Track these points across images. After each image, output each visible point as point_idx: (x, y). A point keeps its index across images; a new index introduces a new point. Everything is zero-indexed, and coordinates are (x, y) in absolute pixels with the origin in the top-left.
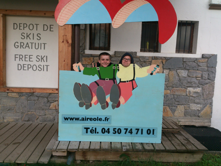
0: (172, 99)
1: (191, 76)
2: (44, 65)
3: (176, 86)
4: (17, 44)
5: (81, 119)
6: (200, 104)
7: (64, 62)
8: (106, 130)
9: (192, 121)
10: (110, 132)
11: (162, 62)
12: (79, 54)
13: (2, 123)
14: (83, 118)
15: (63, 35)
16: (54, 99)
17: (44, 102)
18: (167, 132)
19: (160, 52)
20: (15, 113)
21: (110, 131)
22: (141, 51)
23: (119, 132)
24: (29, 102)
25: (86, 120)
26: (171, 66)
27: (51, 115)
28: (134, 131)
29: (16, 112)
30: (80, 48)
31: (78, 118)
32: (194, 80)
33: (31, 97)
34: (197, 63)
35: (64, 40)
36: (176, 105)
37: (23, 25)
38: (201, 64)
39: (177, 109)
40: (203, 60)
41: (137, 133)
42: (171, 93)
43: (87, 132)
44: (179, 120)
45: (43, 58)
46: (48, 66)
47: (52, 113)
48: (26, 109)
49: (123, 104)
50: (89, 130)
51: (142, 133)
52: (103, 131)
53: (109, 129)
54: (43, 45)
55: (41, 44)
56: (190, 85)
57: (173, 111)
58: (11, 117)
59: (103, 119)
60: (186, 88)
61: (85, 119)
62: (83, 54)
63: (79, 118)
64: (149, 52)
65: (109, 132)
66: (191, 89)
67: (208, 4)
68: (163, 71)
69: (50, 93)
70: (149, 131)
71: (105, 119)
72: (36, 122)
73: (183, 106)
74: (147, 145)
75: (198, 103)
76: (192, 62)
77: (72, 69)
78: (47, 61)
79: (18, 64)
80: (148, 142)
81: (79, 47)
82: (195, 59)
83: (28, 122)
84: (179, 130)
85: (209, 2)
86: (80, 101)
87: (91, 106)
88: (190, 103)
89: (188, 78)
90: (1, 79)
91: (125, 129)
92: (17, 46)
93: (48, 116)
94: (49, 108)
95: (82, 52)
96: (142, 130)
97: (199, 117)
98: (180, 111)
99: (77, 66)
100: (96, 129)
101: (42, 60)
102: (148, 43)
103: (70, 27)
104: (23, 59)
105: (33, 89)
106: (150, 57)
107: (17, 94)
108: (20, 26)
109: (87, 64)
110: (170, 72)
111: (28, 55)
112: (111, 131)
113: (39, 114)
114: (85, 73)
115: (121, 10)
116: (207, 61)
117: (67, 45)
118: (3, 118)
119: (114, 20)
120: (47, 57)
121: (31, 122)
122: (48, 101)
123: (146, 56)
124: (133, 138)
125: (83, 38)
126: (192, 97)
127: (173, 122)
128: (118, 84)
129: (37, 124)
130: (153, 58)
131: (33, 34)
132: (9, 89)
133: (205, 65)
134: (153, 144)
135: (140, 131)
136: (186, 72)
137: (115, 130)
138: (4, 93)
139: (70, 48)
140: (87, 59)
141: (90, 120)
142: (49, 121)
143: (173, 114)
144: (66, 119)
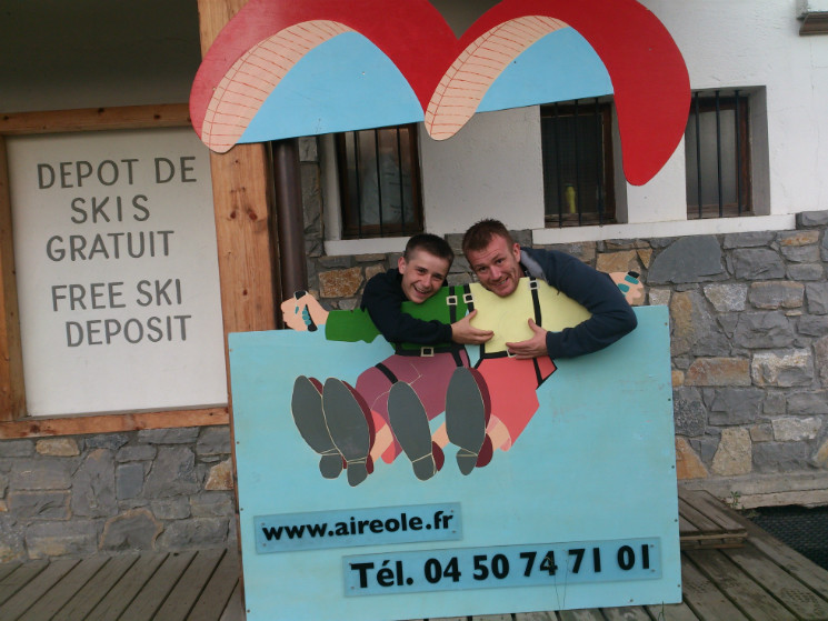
0: (694, 404)
1: (764, 305)
2: (169, 318)
3: (705, 353)
4: (56, 245)
5: (334, 529)
6: (812, 415)
7: (242, 297)
8: (443, 569)
9: (786, 488)
10: (460, 574)
11: (639, 260)
12: (301, 259)
13: (21, 565)
14: (344, 525)
15: (229, 189)
16: (218, 449)
17: (182, 466)
18: (697, 547)
19: (625, 221)
20: (68, 518)
21: (460, 569)
22: (549, 223)
23: (500, 570)
24: (122, 469)
25: (353, 532)
26: (674, 273)
27: (213, 515)
28: (564, 562)
29: (73, 515)
30: (307, 237)
31: (321, 526)
32: (776, 319)
33: (128, 448)
34: (780, 252)
35: (236, 207)
36: (718, 429)
37: (74, 166)
38: (796, 255)
39: (721, 445)
40: (803, 237)
41: (576, 569)
42: (691, 382)
43: (364, 584)
44: (735, 488)
45: (163, 291)
46: (186, 320)
47: (218, 508)
48: (113, 498)
49: (504, 448)
50: (372, 574)
51: (597, 568)
52: (433, 574)
53: (454, 562)
54: (159, 240)
55: (151, 234)
56: (762, 342)
57: (708, 455)
58: (55, 538)
59: (428, 519)
60: (749, 354)
61: (349, 529)
62: (319, 260)
63: (325, 526)
64: (580, 225)
65: (456, 576)
66: (768, 359)
67: (794, 15)
68: (647, 297)
69: (203, 428)
70: (626, 555)
71: (437, 520)
72: (156, 550)
73: (743, 429)
74: (626, 615)
75: (803, 413)
76: (761, 247)
77: (280, 324)
78: (179, 302)
79: (68, 324)
80: (625, 603)
81: (301, 232)
82: (771, 237)
83: (125, 553)
84: (745, 535)
85: (798, 9)
86: (326, 453)
87: (370, 467)
88: (770, 414)
89: (750, 313)
90: (5, 389)
91: (523, 555)
92: (57, 251)
93: (202, 519)
94: (202, 487)
95: (313, 249)
96: (596, 552)
97: (812, 466)
98: (733, 453)
99: (297, 309)
100: (399, 564)
101: (162, 296)
102: (571, 192)
103: (257, 152)
104: (87, 300)
105: (133, 414)
106: (585, 245)
107: (72, 441)
108: (63, 174)
109: (340, 295)
110: (676, 295)
111: (103, 285)
112: (467, 568)
113: (163, 516)
114: (332, 334)
115: (456, 64)
116: (820, 240)
117: (250, 226)
118: (25, 545)
119: (431, 107)
120: (178, 282)
121: (136, 552)
122: (197, 461)
123: (569, 241)
124: (561, 589)
125: (314, 196)
126: (778, 388)
127: (713, 501)
128: (473, 365)
129: (161, 557)
130: (601, 248)
131: (119, 199)
132: (38, 424)
133: (815, 258)
134: (651, 609)
135: (588, 559)
136: (737, 293)
137: (481, 563)
138: (19, 442)
139: (264, 239)
140: (338, 276)
141: (373, 529)
142: (207, 539)
143: (709, 468)
144: (272, 534)
